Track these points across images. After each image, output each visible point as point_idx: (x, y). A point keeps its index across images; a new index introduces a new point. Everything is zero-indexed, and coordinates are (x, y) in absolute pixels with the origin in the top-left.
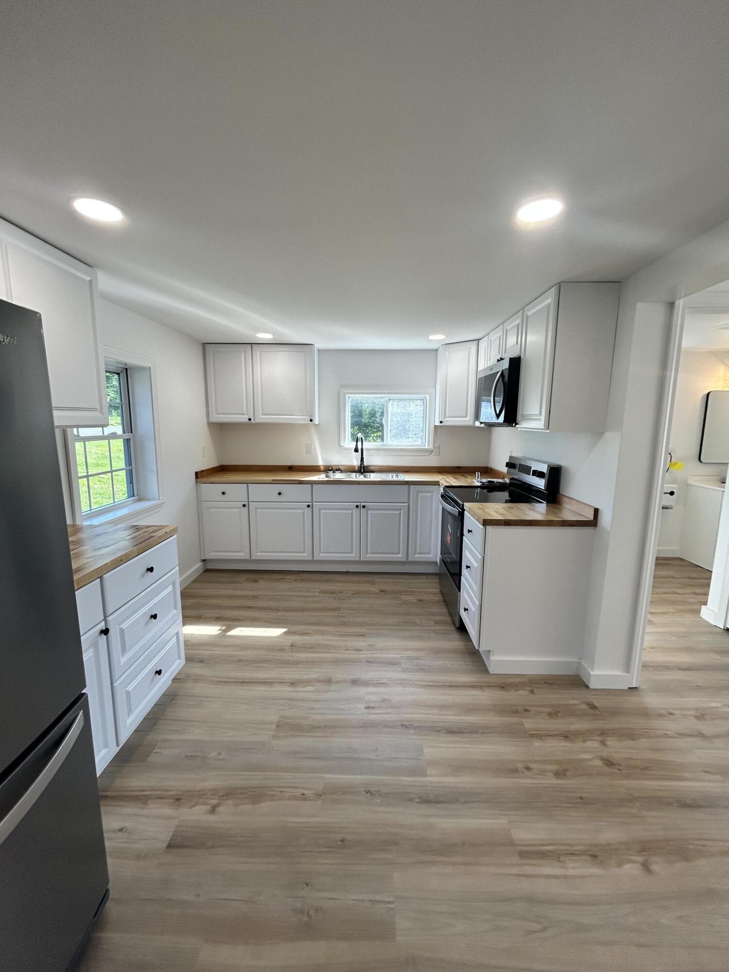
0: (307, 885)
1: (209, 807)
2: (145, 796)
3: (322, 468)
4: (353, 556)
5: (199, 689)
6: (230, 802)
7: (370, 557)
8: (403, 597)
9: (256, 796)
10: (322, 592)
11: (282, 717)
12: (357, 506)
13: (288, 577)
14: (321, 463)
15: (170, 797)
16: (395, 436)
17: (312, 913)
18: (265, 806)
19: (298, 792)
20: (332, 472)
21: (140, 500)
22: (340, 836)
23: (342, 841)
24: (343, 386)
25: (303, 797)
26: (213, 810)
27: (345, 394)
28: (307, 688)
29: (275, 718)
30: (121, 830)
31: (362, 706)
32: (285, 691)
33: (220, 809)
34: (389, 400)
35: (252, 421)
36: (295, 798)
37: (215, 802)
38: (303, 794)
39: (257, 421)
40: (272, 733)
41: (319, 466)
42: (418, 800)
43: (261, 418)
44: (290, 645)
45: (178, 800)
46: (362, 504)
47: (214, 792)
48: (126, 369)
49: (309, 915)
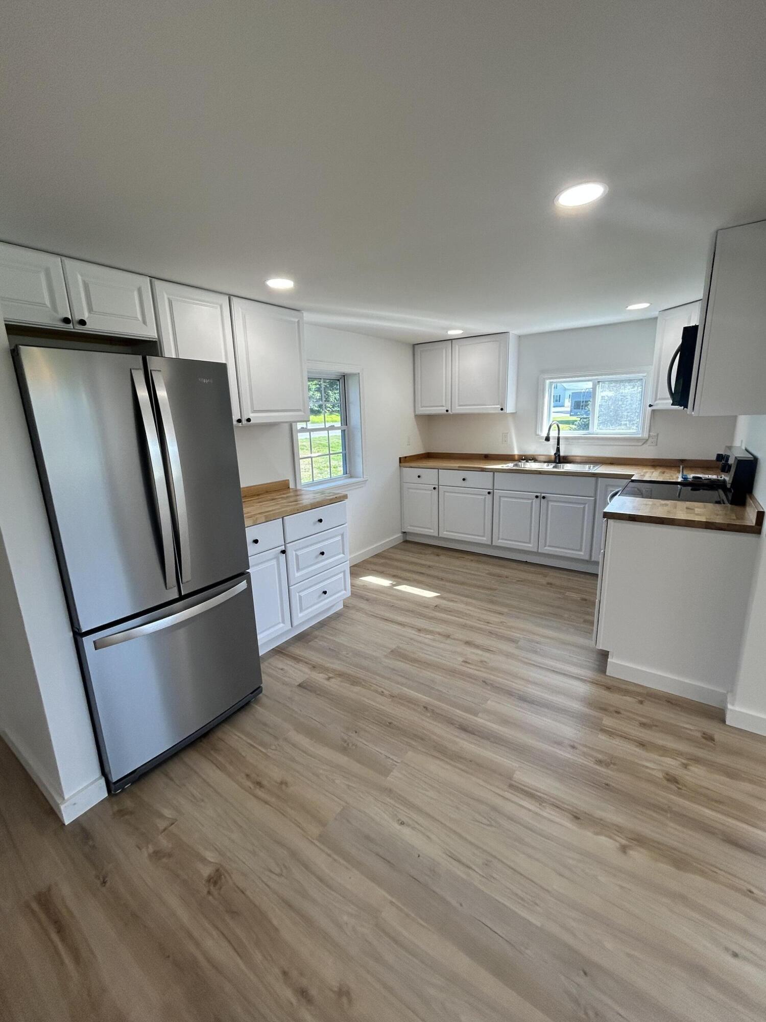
0: (356, 732)
1: (327, 677)
2: (300, 659)
3: (516, 457)
4: (530, 547)
5: (358, 616)
6: (339, 679)
7: (548, 550)
8: (567, 594)
9: (354, 681)
10: (490, 574)
11: (398, 647)
12: (537, 497)
13: (467, 557)
14: (516, 452)
15: (310, 664)
16: (603, 423)
17: (350, 745)
18: (357, 689)
19: (380, 690)
20: (525, 461)
21: (351, 477)
22: (390, 721)
23: (390, 723)
24: (543, 371)
25: (382, 694)
26: (329, 679)
27: (544, 380)
28: (427, 636)
29: (394, 647)
30: (282, 669)
31: (460, 659)
32: (411, 633)
33: (333, 680)
34: (598, 382)
35: (450, 412)
36: (376, 691)
37: (331, 675)
38: (382, 692)
39: (454, 412)
40: (386, 654)
41: (514, 456)
42: (458, 726)
43: (457, 409)
44: (435, 605)
45: (314, 667)
46: (543, 495)
47: (334, 671)
48: (344, 376)
49: (348, 744)
